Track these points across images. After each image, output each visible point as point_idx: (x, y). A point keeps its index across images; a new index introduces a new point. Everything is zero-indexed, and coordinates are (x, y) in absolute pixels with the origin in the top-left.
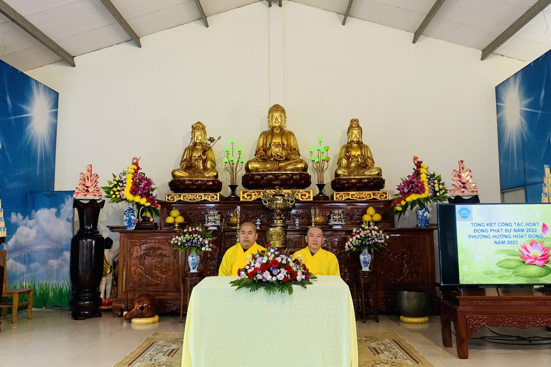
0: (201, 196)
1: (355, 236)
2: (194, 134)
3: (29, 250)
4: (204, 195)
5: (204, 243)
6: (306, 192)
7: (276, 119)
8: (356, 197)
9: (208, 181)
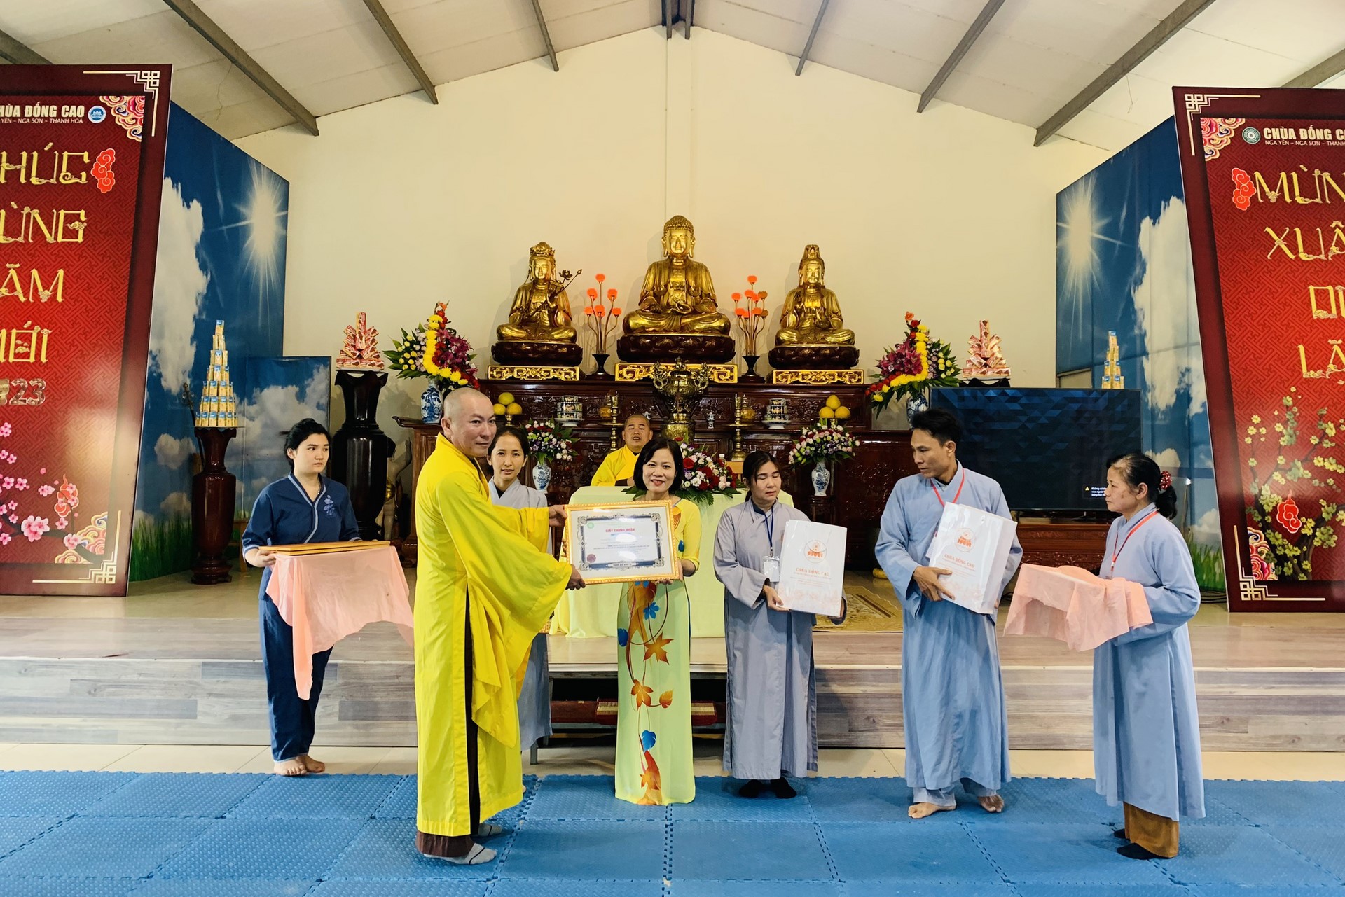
0: (549, 372)
1: (805, 440)
2: (535, 264)
3: (249, 458)
4: (554, 369)
5: (560, 446)
6: (727, 368)
7: (678, 241)
8: (810, 379)
9: (560, 346)
